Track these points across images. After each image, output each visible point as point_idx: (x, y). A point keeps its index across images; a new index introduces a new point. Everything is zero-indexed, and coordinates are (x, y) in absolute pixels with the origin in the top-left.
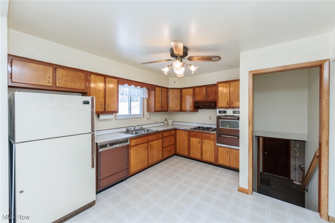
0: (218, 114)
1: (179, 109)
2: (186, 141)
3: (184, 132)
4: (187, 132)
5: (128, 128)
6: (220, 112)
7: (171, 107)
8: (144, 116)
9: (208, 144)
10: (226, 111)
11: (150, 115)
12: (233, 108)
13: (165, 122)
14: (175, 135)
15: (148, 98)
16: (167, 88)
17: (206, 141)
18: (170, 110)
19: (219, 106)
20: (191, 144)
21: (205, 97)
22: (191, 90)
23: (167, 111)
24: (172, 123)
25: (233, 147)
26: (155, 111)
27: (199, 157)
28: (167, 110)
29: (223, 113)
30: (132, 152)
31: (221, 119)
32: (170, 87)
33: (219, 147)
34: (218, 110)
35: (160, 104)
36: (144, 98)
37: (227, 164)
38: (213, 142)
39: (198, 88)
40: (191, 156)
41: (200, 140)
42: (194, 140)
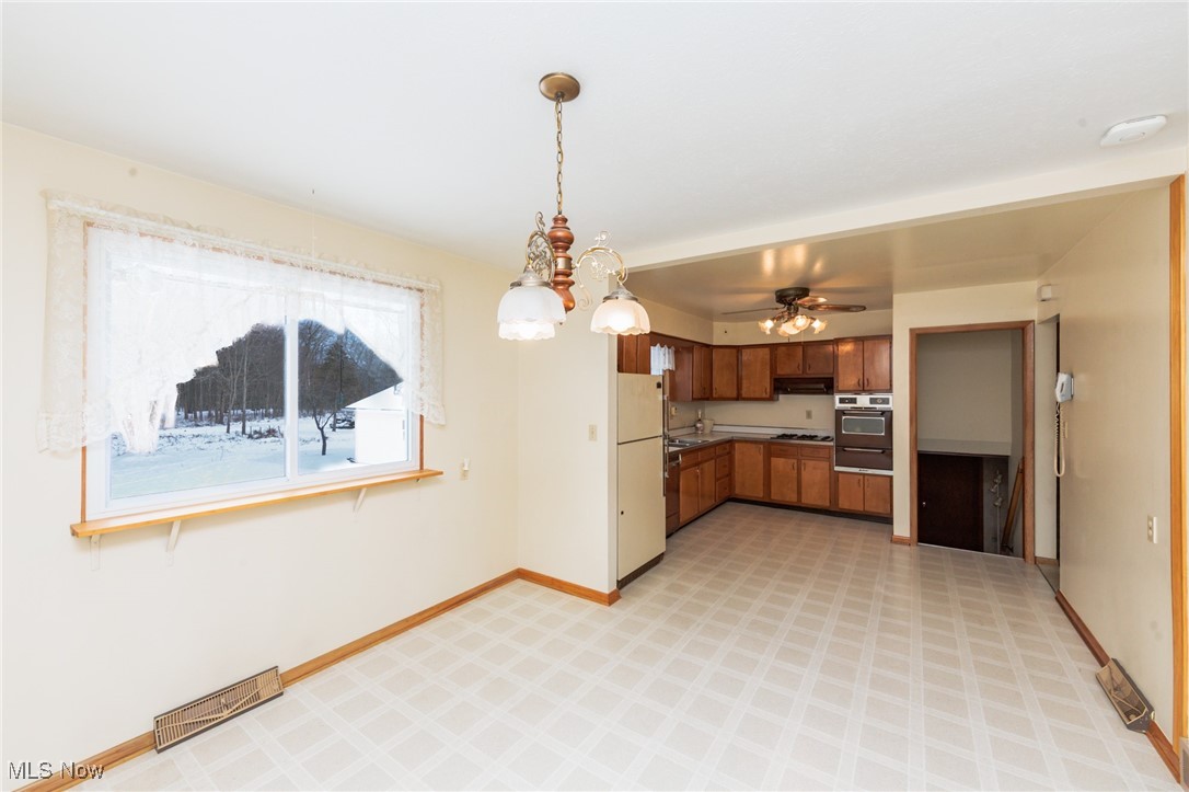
0: (838, 405)
1: (735, 395)
2: (761, 466)
3: (754, 446)
4: (762, 446)
6: (842, 401)
7: (717, 388)
9: (815, 468)
10: (855, 399)
11: (676, 409)
12: (870, 392)
13: (698, 426)
14: (730, 454)
15: (673, 369)
16: (709, 346)
17: (810, 464)
18: (714, 395)
19: (840, 388)
20: (772, 472)
21: (801, 368)
22: (767, 350)
23: (711, 398)
24: (713, 427)
25: (870, 471)
26: (694, 399)
27: (792, 498)
28: (710, 395)
29: (849, 403)
30: (682, 475)
31: (845, 414)
32: (715, 342)
33: (840, 475)
34: (837, 397)
35: (699, 384)
36: (667, 369)
37: (859, 507)
38: (825, 465)
39: (783, 348)
40: (772, 497)
41: (795, 461)
42: (779, 463)
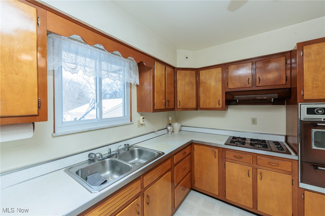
1: (195, 106)
2: (216, 167)
3: (210, 149)
4: (217, 150)
5: (94, 152)
7: (181, 101)
8: (131, 121)
11: (143, 118)
13: (169, 128)
15: (138, 83)
16: (173, 68)
17: (268, 174)
18: (178, 107)
20: (227, 175)
21: (250, 81)
22: (219, 70)
23: (173, 109)
24: (181, 128)
26: (155, 111)
28: (173, 107)
31: (316, 126)
32: (178, 66)
35: (162, 97)
36: (131, 84)
41: (251, 169)
